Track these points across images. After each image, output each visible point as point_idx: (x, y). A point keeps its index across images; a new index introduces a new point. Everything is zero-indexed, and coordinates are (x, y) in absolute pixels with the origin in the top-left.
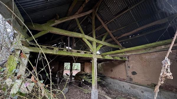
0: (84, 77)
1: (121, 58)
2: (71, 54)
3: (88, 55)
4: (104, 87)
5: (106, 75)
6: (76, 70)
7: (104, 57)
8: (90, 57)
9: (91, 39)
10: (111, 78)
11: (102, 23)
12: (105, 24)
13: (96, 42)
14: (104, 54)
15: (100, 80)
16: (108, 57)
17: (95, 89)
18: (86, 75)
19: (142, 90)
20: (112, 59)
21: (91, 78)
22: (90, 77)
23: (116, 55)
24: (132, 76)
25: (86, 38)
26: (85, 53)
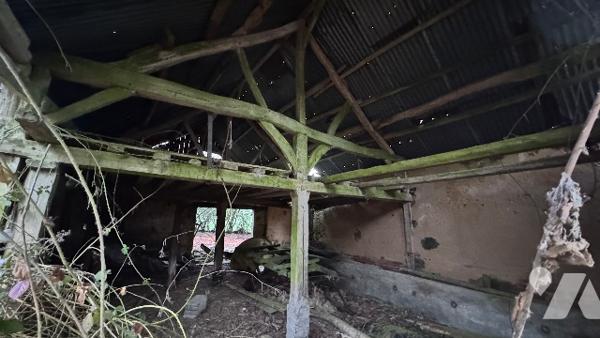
0: (266, 257)
1: (390, 192)
2: (218, 174)
3: (277, 182)
4: (331, 290)
5: (338, 252)
6: (241, 231)
7: (333, 188)
8: (284, 187)
9: (290, 124)
10: (356, 259)
11: (331, 70)
12: (340, 74)
13: (309, 138)
14: (331, 178)
15: (319, 268)
16: (346, 189)
17: (299, 299)
18: (272, 249)
19: (454, 298)
20: (360, 194)
21: (289, 261)
22: (284, 256)
23: (375, 182)
24: (424, 254)
25: (273, 121)
26: (268, 173)
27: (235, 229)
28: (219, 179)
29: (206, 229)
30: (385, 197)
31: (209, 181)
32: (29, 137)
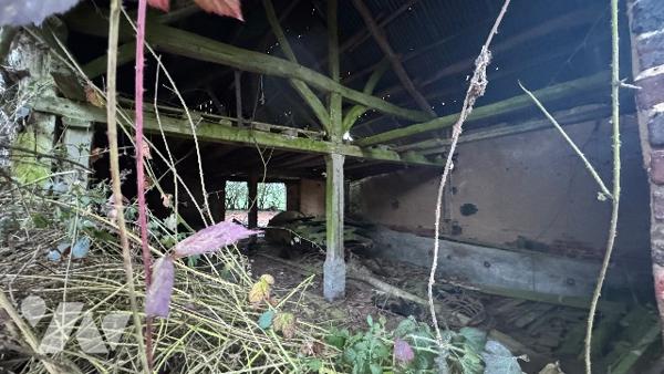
0: (300, 228)
1: (430, 157)
2: (250, 135)
3: (311, 145)
4: (368, 258)
5: (374, 222)
6: (273, 209)
7: (369, 152)
8: (318, 150)
9: (321, 81)
10: (393, 228)
11: (368, 18)
12: (378, 23)
13: (344, 98)
14: (367, 140)
15: (355, 237)
16: (383, 154)
17: (336, 258)
18: (306, 221)
19: (487, 259)
20: (398, 158)
21: (325, 230)
22: (320, 226)
23: (413, 146)
24: (462, 220)
25: (305, 78)
26: (300, 135)
27: (266, 206)
28: (252, 141)
29: (236, 207)
30: (424, 162)
31: (241, 143)
32: (60, 95)
